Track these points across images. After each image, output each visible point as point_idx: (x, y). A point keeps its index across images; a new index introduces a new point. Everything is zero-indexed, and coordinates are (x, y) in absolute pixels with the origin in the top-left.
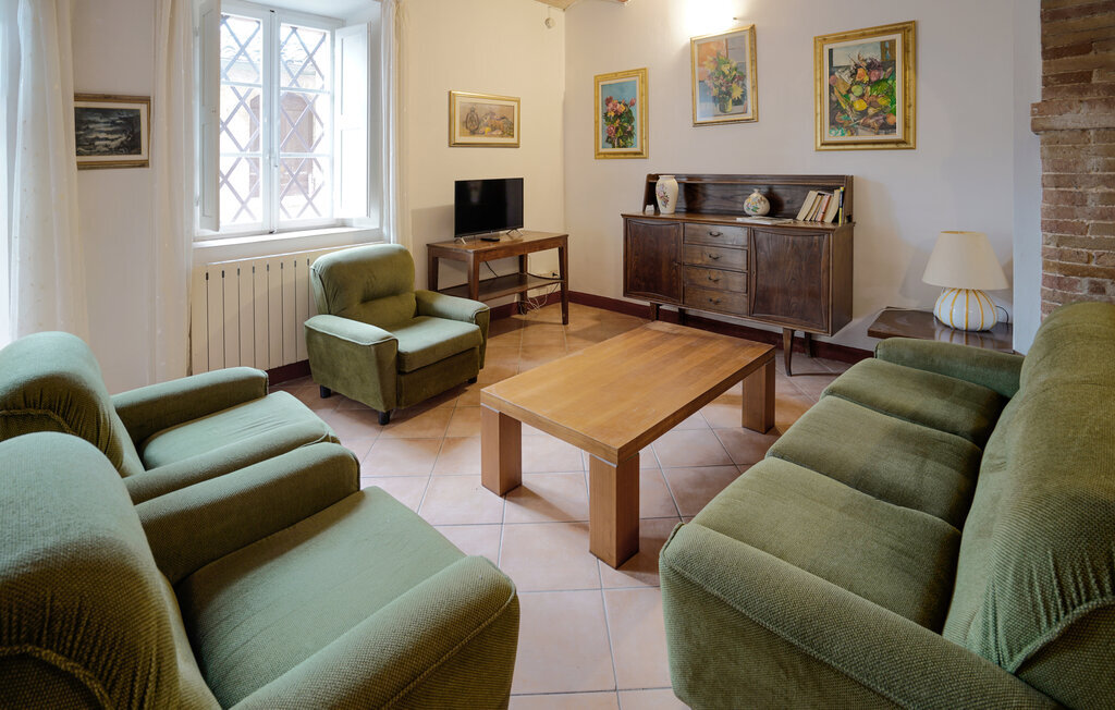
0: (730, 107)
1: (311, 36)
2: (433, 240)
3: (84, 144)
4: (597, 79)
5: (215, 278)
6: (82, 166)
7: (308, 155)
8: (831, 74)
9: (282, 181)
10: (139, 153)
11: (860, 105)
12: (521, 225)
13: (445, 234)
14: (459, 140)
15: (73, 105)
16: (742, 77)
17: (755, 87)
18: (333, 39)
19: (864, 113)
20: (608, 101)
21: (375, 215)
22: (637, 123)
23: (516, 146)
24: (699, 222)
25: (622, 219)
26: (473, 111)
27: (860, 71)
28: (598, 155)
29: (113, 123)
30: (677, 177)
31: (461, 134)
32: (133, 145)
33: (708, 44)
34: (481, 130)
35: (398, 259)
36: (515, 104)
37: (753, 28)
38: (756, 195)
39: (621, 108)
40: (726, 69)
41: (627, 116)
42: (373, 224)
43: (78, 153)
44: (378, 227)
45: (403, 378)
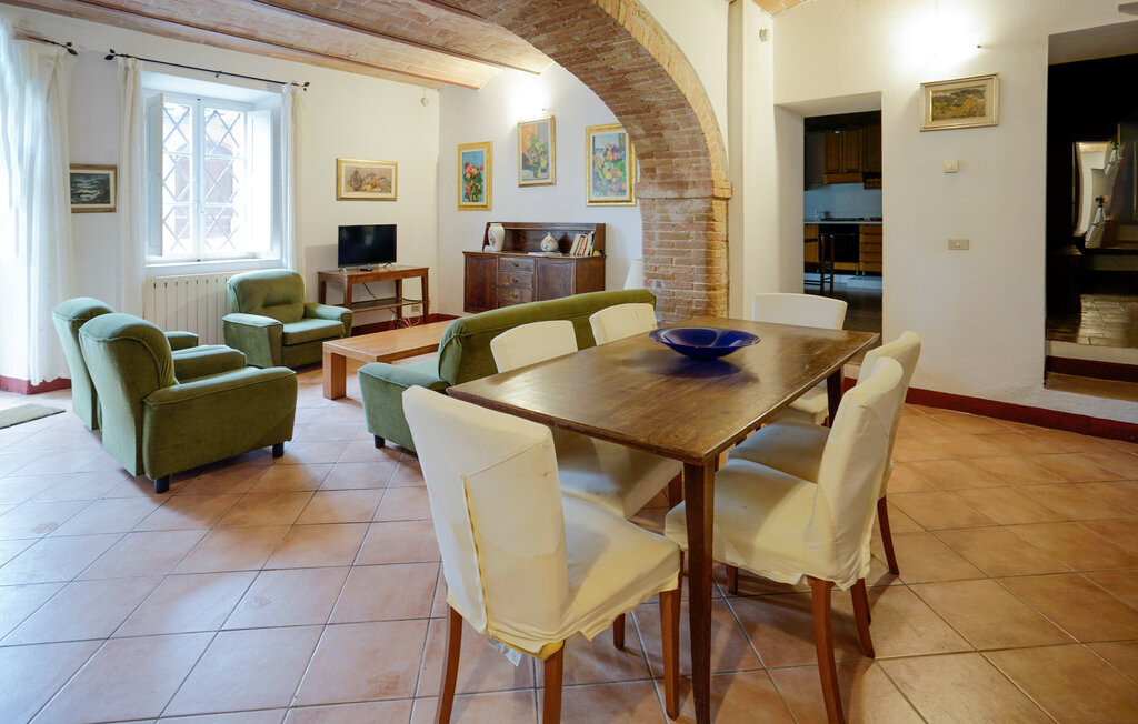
0: (540, 174)
1: (229, 115)
2: (324, 269)
3: (76, 196)
4: (461, 147)
5: (160, 287)
6: (74, 211)
7: (228, 205)
8: (594, 153)
9: (208, 224)
10: (109, 203)
11: (609, 176)
12: (395, 261)
13: (331, 266)
14: (344, 195)
15: (69, 171)
16: (545, 153)
17: (555, 160)
18: (246, 119)
19: (610, 181)
20: (467, 165)
21: (277, 248)
22: (484, 184)
23: (394, 200)
24: (524, 257)
25: (463, 255)
26: (356, 173)
27: (609, 153)
28: (461, 207)
29: (92, 183)
30: (504, 224)
31: (347, 191)
32: (105, 198)
33: (528, 126)
34: (363, 187)
35: (293, 280)
36: (393, 168)
37: (553, 117)
38: (549, 237)
39: (475, 171)
40: (537, 146)
41: (477, 178)
42: (275, 256)
43: (72, 203)
44: (278, 258)
45: (286, 349)
